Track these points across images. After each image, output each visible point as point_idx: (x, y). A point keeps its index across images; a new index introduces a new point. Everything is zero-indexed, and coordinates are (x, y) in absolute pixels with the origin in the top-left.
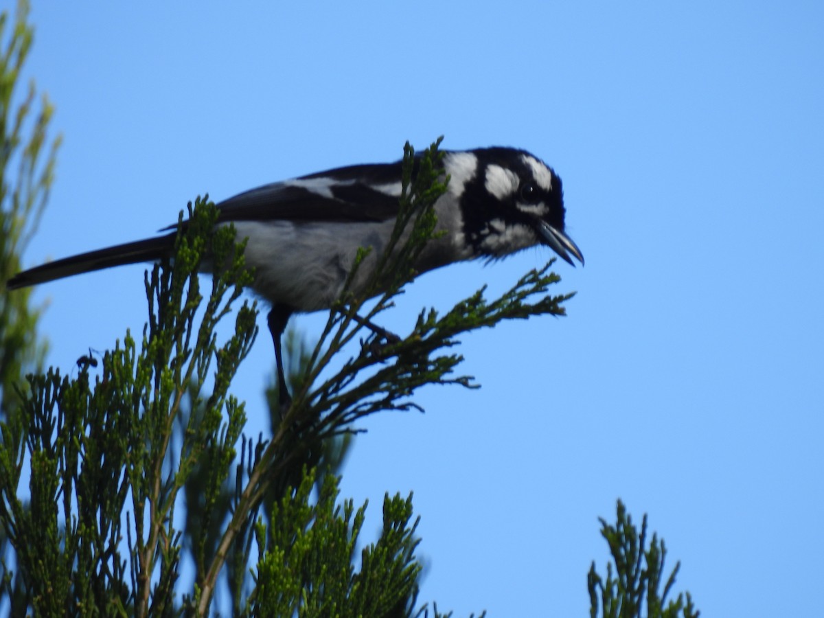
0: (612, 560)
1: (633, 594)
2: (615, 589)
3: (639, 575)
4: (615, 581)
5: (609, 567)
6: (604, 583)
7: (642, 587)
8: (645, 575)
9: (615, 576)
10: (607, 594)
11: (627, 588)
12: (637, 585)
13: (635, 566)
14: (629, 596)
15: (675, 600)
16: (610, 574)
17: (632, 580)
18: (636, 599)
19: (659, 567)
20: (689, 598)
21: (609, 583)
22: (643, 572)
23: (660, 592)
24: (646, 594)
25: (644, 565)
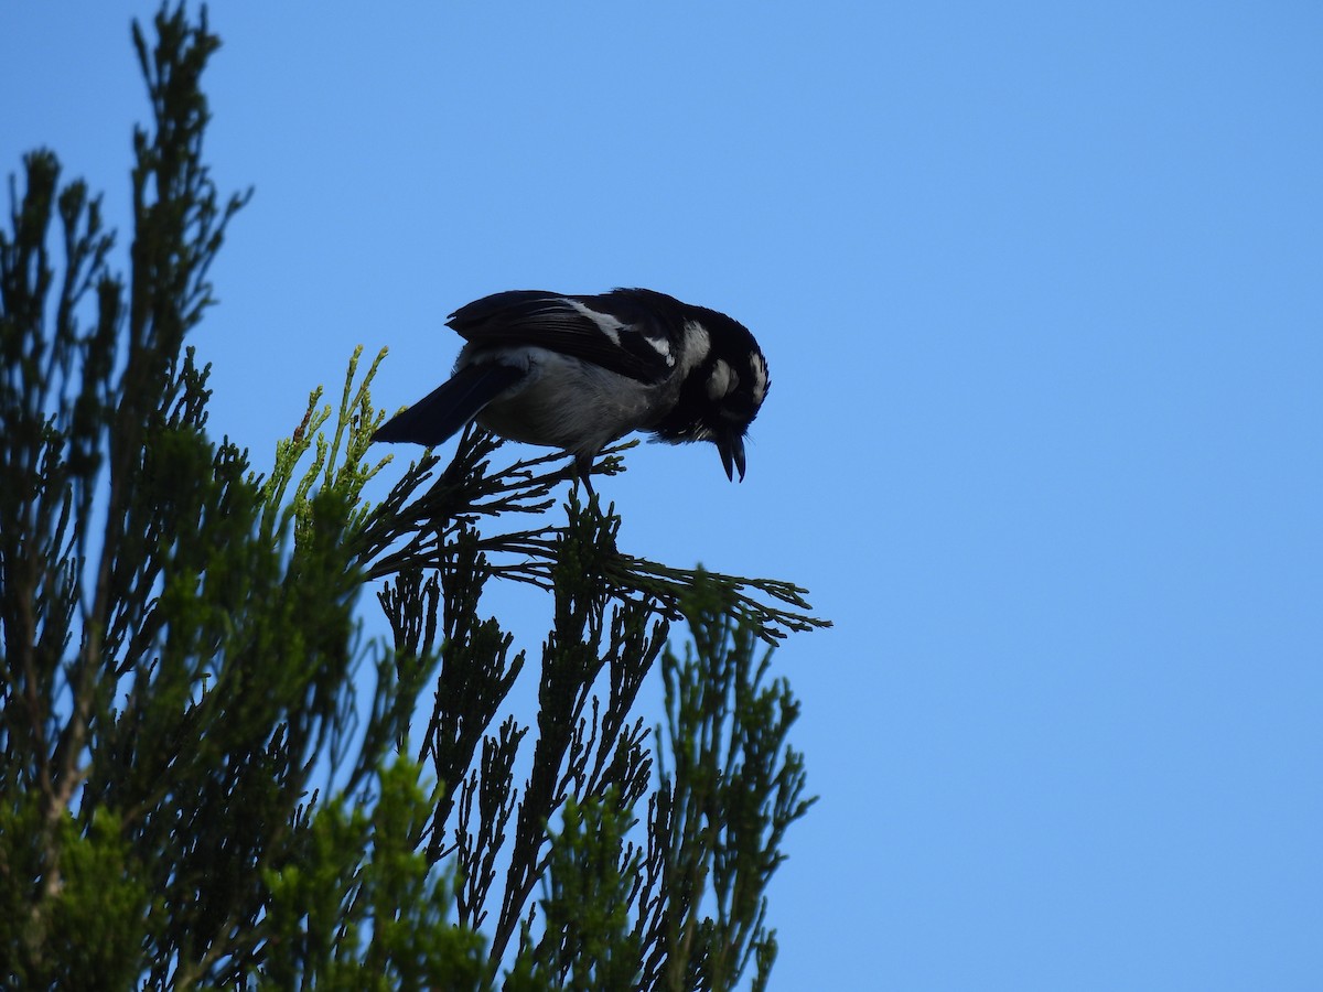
0: (691, 638)
1: (718, 679)
2: (696, 674)
3: (726, 657)
4: (696, 664)
5: (688, 647)
6: (682, 667)
7: (728, 672)
8: (732, 656)
9: (695, 658)
10: (686, 679)
11: (710, 674)
12: (722, 669)
13: (720, 646)
14: (713, 682)
15: (769, 689)
16: (689, 655)
17: (715, 663)
18: (721, 687)
19: (750, 647)
20: (786, 684)
21: (688, 667)
22: (730, 653)
23: (751, 678)
24: (733, 681)
25: (731, 645)
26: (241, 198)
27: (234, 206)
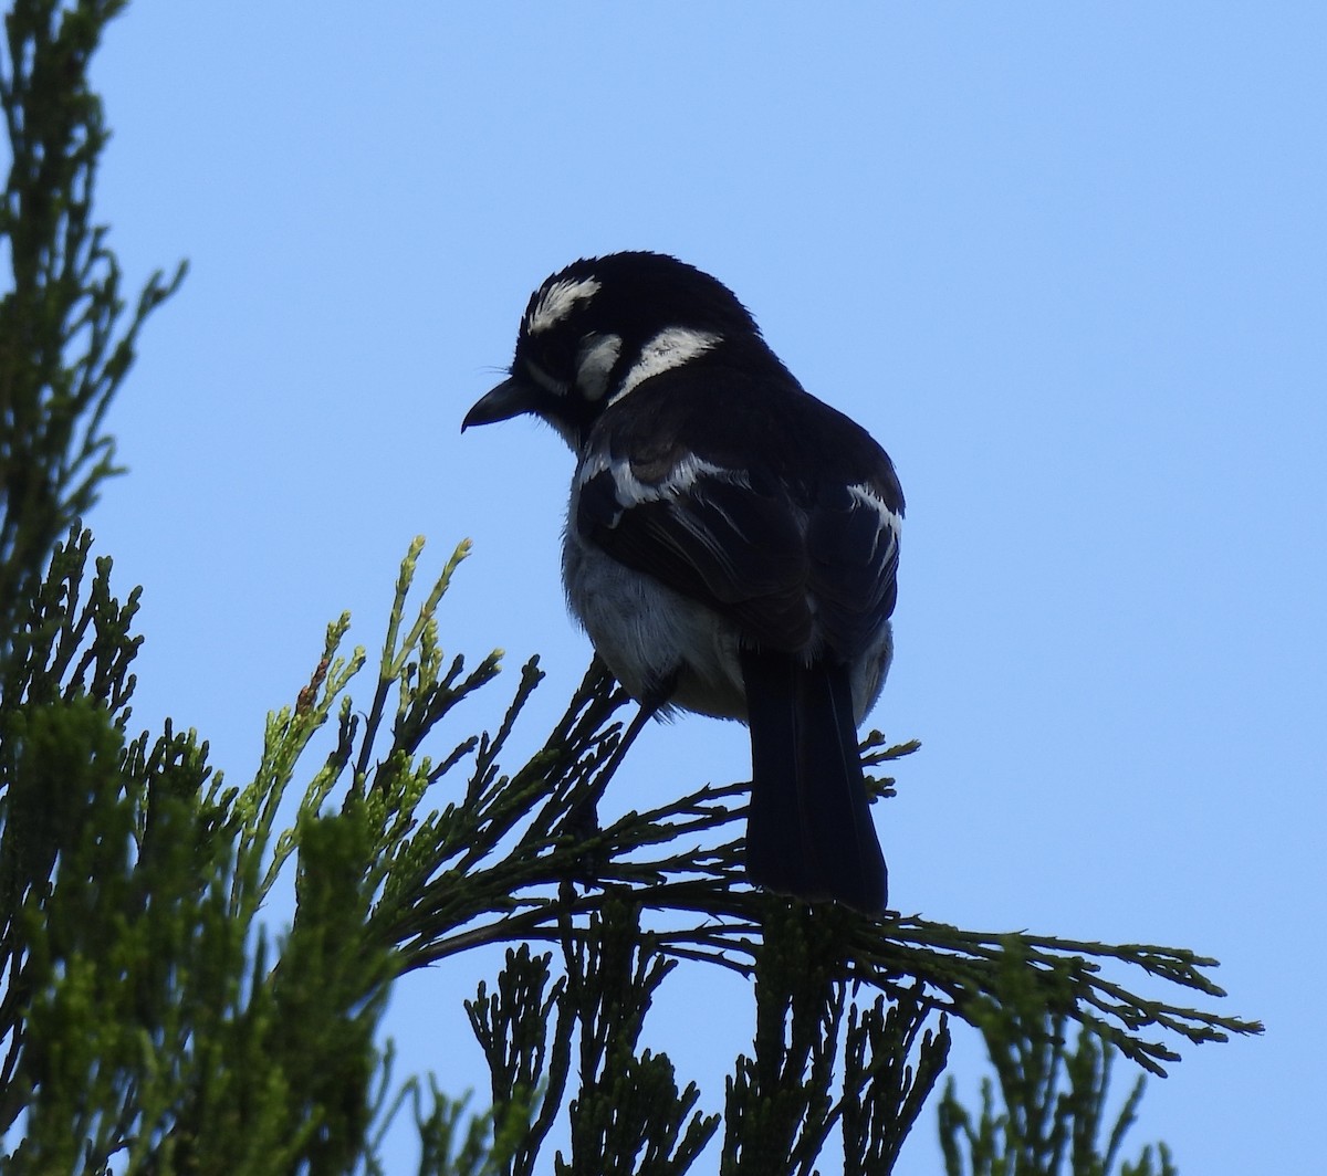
0: (991, 1072)
1: (1041, 1147)
2: (1000, 1138)
3: (1054, 1106)
4: (1001, 1120)
5: (986, 1090)
6: (975, 1125)
7: (1059, 1132)
8: (1067, 1105)
9: (999, 1108)
10: (982, 1148)
11: (1027, 1138)
12: (1048, 1129)
13: (1044, 1087)
14: (1031, 1153)
15: (1134, 1164)
16: (988, 1105)
17: (1037, 1117)
18: (1047, 1160)
19: (1098, 1089)
20: (1165, 1155)
21: (988, 1127)
22: (1062, 1099)
23: (1101, 1144)
24: (1069, 1149)
25: (1064, 1085)
26: (165, 282)
27: (154, 296)
